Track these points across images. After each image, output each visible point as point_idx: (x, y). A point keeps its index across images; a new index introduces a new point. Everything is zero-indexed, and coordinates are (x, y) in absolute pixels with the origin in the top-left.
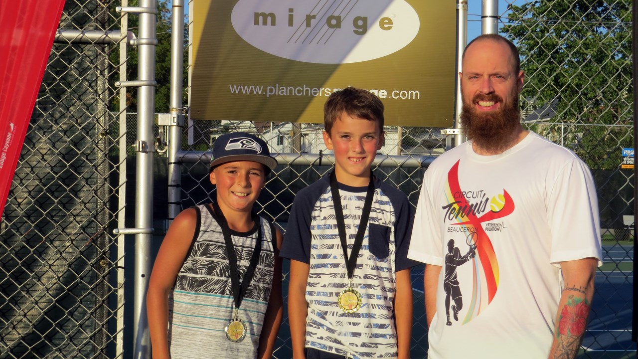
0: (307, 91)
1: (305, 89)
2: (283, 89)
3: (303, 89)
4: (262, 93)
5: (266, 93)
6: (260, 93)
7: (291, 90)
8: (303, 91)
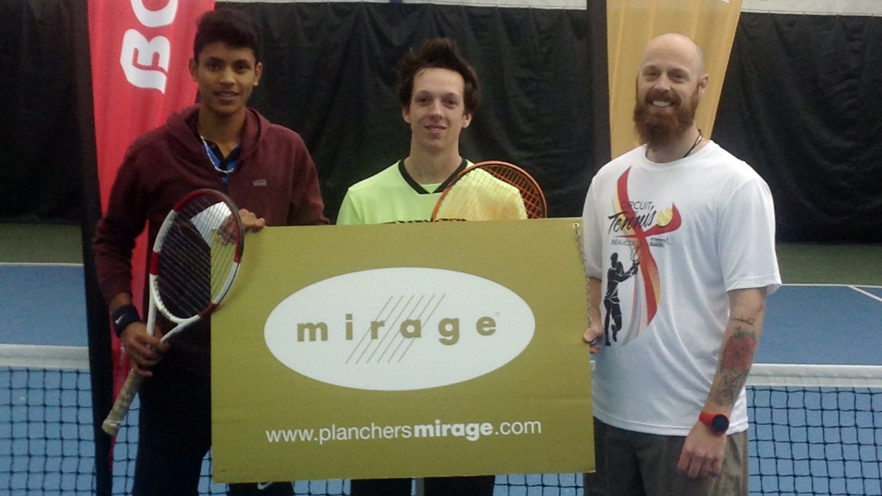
0: (377, 431)
1: (373, 429)
3: (371, 430)
5: (319, 438)
6: (309, 439)
7: (354, 432)
8: (370, 432)
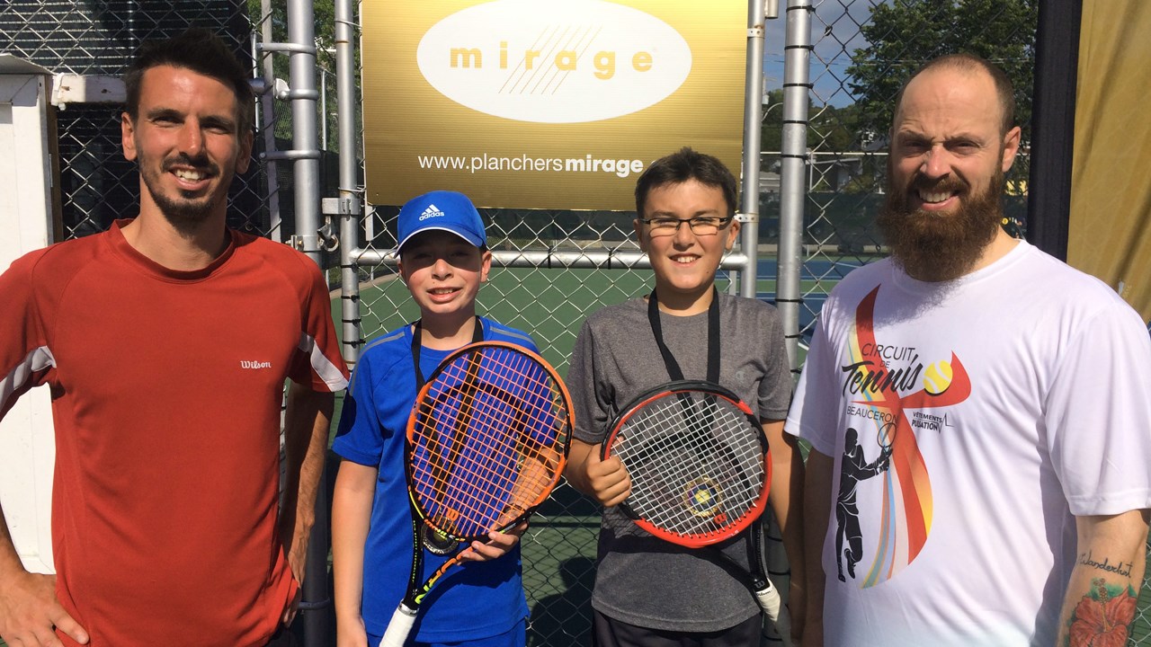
2: (494, 161)
4: (464, 166)
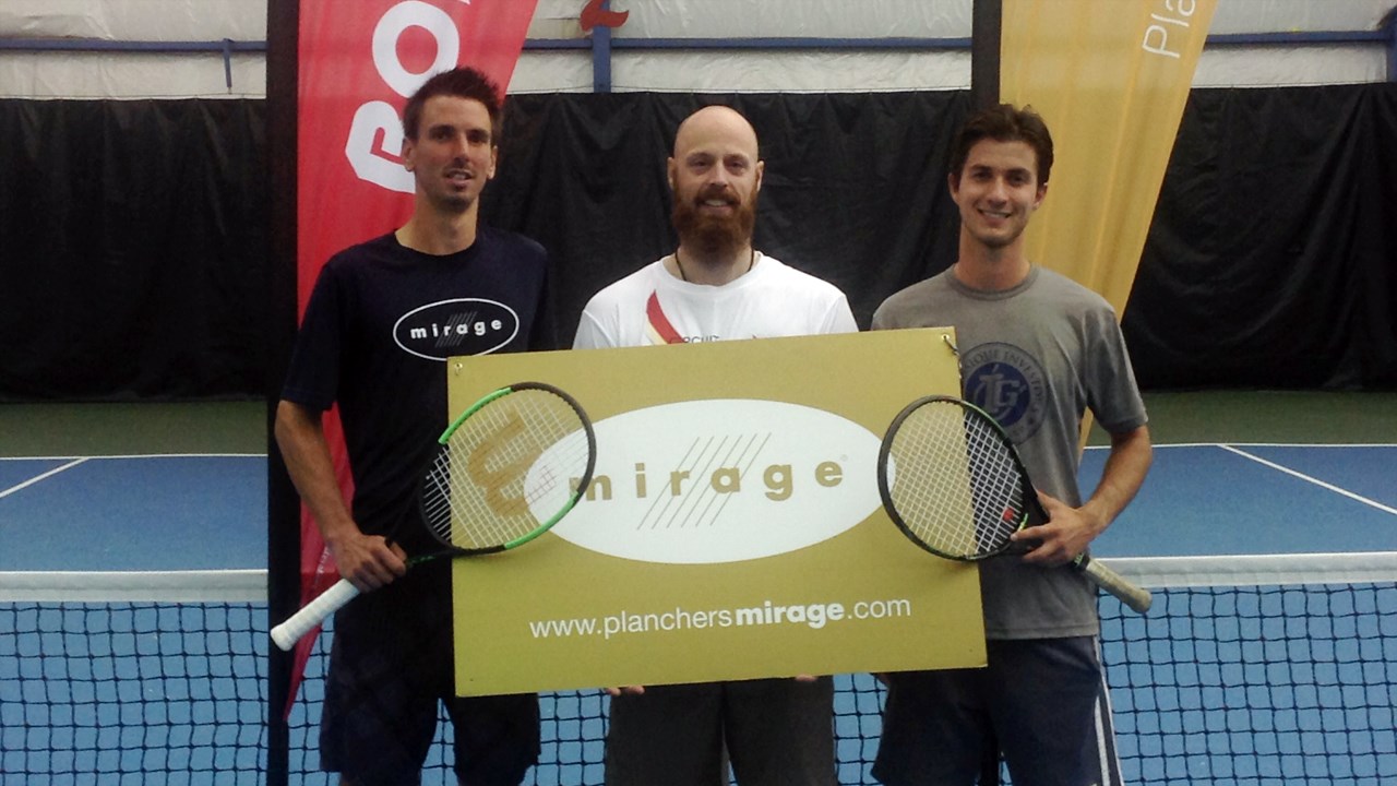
0: (684, 619)
1: (679, 616)
3: (675, 616)
4: (595, 631)
5: (603, 632)
6: (590, 632)
7: (652, 620)
8: (675, 620)
